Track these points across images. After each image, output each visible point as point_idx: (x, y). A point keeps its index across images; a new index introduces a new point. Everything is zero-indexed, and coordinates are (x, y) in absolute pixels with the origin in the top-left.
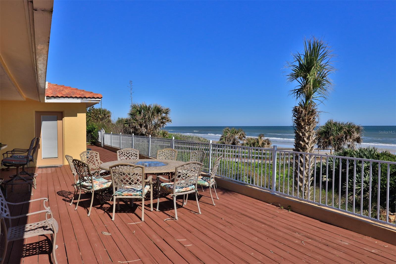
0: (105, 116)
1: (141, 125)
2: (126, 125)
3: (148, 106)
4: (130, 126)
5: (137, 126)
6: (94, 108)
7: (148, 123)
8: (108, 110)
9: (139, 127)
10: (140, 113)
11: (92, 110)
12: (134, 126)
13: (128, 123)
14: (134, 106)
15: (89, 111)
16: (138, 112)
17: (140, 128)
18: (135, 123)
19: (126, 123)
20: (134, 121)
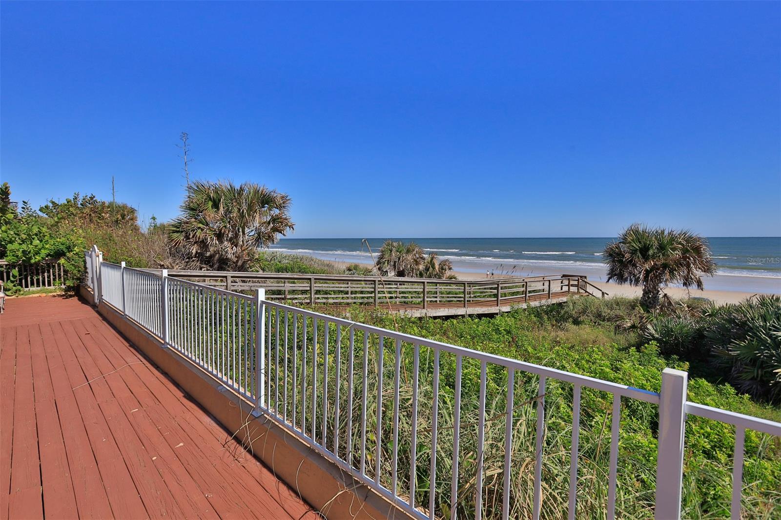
0: (123, 218)
1: (220, 236)
2: (176, 235)
3: (237, 187)
4: (187, 237)
5: (209, 239)
6: (94, 199)
7: (241, 230)
8: (129, 205)
9: (214, 241)
10: (216, 205)
11: (89, 204)
12: (199, 238)
13: (182, 232)
14: (198, 187)
15: (81, 204)
16: (210, 204)
17: (217, 242)
18: (202, 230)
19: (177, 232)
20: (201, 225)
